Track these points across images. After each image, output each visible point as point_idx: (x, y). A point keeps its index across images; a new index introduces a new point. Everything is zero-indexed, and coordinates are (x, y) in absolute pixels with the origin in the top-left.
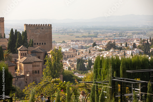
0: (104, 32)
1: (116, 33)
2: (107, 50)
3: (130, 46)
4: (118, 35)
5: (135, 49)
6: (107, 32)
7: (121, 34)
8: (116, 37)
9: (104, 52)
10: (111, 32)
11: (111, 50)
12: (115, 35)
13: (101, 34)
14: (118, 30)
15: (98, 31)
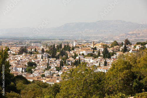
0: (6, 41)
1: (17, 42)
2: (20, 54)
3: (39, 51)
4: (18, 43)
5: (45, 54)
6: (9, 41)
7: (21, 43)
8: (17, 45)
9: (17, 55)
10: (12, 41)
11: (24, 54)
12: (16, 43)
13: (4, 43)
14: (17, 40)
15: (1, 40)
